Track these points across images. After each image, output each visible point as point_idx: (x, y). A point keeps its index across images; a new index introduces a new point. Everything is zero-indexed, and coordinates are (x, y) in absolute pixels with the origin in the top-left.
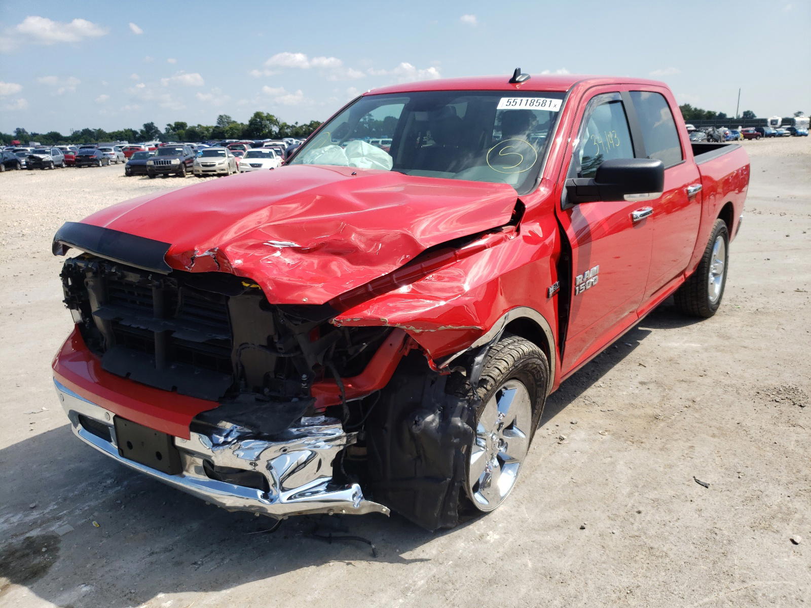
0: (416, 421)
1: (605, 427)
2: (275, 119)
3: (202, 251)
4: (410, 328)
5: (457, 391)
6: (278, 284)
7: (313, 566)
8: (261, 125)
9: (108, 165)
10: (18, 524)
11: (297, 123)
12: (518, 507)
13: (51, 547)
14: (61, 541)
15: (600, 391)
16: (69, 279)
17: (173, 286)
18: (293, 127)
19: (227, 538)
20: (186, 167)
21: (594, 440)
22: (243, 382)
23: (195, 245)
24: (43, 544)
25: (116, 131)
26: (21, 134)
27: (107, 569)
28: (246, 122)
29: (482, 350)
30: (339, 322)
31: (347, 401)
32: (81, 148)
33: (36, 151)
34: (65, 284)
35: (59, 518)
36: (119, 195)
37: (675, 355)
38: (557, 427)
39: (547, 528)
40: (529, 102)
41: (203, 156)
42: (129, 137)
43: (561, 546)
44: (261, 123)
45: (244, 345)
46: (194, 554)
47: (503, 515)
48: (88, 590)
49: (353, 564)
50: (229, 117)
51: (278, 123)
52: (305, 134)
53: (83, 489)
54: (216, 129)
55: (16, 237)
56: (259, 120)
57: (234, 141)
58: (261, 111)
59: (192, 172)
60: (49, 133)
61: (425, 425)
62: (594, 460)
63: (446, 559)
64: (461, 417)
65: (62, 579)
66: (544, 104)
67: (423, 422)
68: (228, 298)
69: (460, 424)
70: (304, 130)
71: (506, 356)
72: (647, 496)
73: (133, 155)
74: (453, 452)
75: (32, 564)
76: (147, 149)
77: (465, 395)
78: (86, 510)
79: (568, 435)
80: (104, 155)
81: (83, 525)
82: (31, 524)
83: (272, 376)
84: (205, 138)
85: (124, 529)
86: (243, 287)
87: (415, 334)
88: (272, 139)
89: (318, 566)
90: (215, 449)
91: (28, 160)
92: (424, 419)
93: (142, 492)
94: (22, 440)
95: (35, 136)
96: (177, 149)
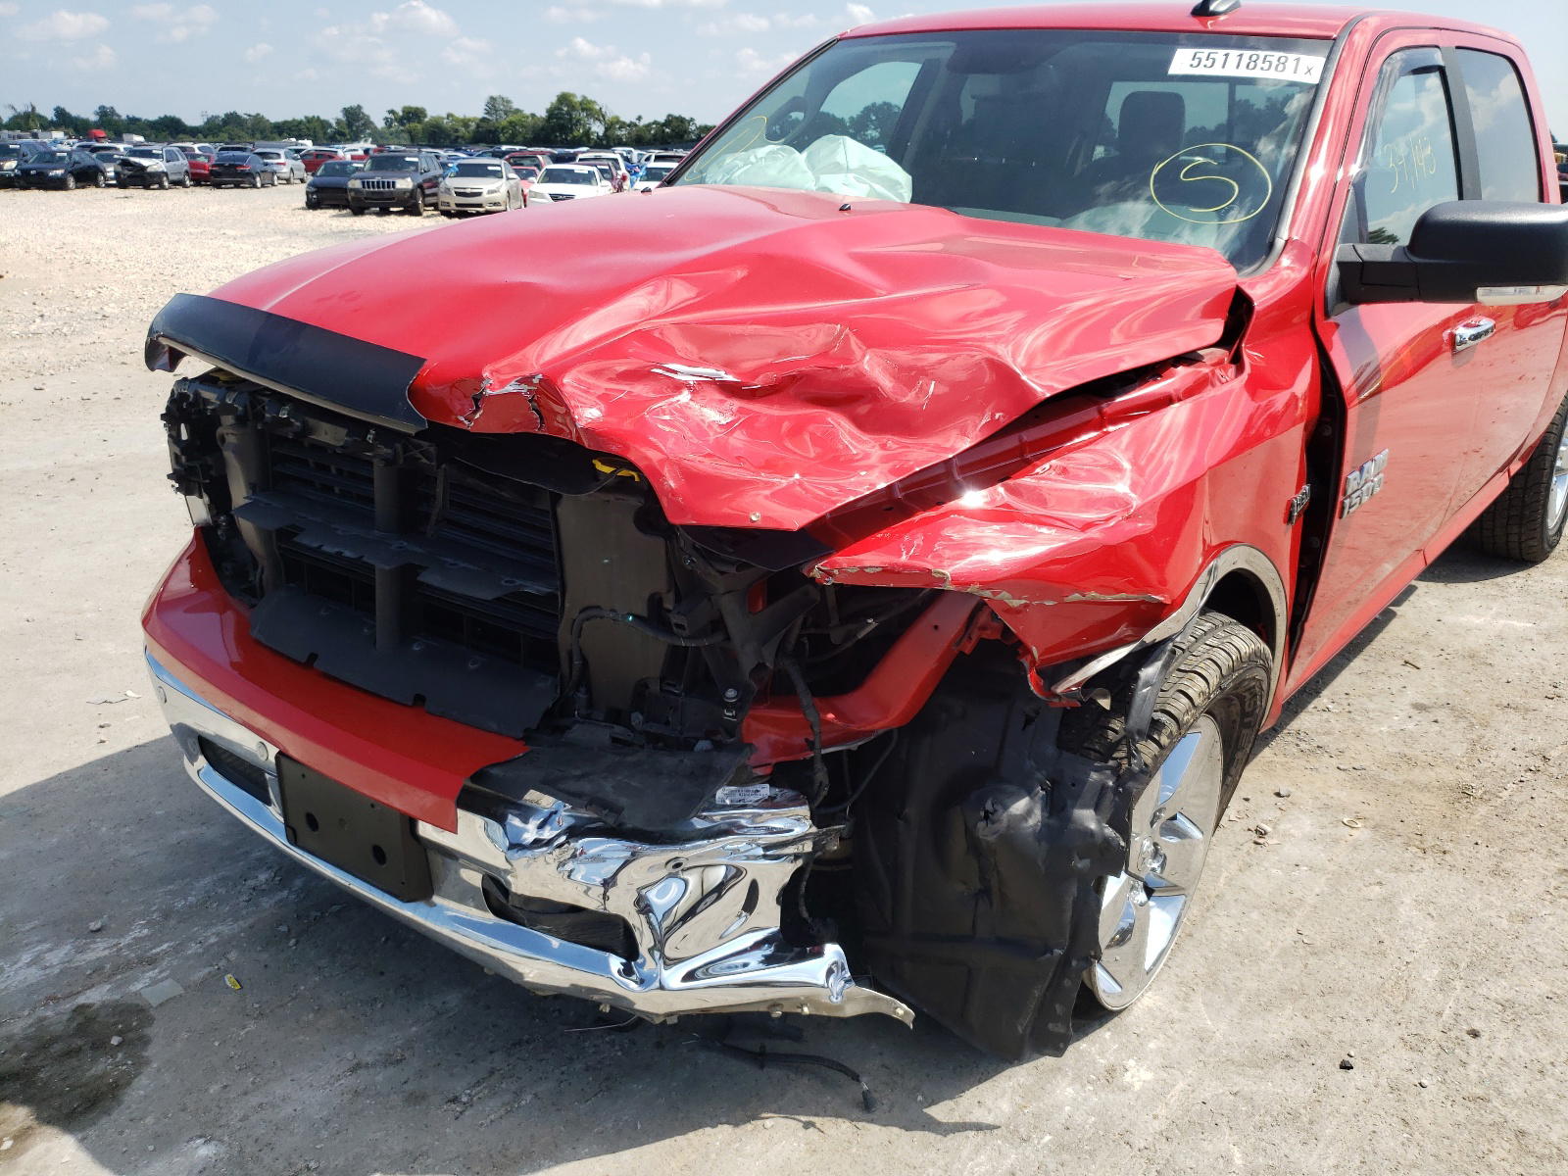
0: (987, 812)
1: (1355, 809)
2: (598, 108)
3: (500, 381)
4: (999, 597)
5: (1086, 745)
6: (690, 476)
7: (726, 1126)
8: (571, 119)
9: (273, 185)
10: (61, 971)
11: (639, 118)
12: (1184, 1000)
13: (131, 1035)
14: (153, 1019)
15: (1328, 721)
16: (183, 426)
17: (424, 460)
18: (632, 125)
19: (526, 1037)
20: (424, 196)
21: (1336, 841)
22: (582, 696)
23: (483, 367)
24: (116, 1024)
25: (290, 119)
26: (108, 119)
27: (254, 1100)
28: (542, 113)
29: (1157, 652)
30: (829, 574)
31: (824, 752)
32: (222, 149)
33: (136, 151)
34: (174, 438)
35: (152, 962)
36: (293, 245)
37: (1481, 645)
38: (1246, 803)
39: (1260, 1060)
40: (1245, 60)
41: (459, 175)
42: (314, 132)
43: (1303, 1111)
44: (571, 115)
45: (590, 610)
46: (452, 1075)
47: (1155, 1018)
48: (211, 1154)
49: (818, 1125)
50: (508, 102)
51: (603, 116)
52: (655, 140)
53: (206, 892)
54: (484, 124)
55: (90, 320)
56: (566, 109)
57: (518, 148)
58: (571, 92)
59: (435, 206)
60: (160, 118)
61: (1009, 821)
62: (1344, 891)
63: (1036, 1127)
64: (1096, 810)
65: (152, 1121)
66: (1281, 67)
67: (1005, 815)
68: (556, 499)
69: (1093, 826)
70: (652, 132)
71: (1202, 665)
72: (1483, 990)
73: (323, 167)
74: (1074, 890)
75: (88, 1074)
76: (348, 157)
77: (1106, 756)
78: (212, 945)
79: (1275, 825)
80: (266, 164)
81: (204, 982)
82: (89, 972)
83: (655, 687)
84: (460, 140)
85: (294, 999)
86: (596, 474)
87: (1010, 610)
88: (591, 147)
89: (736, 1125)
90: (514, 854)
91: (119, 169)
92: (1006, 808)
93: (335, 908)
94: (79, 764)
95: (134, 125)
96: (407, 159)
